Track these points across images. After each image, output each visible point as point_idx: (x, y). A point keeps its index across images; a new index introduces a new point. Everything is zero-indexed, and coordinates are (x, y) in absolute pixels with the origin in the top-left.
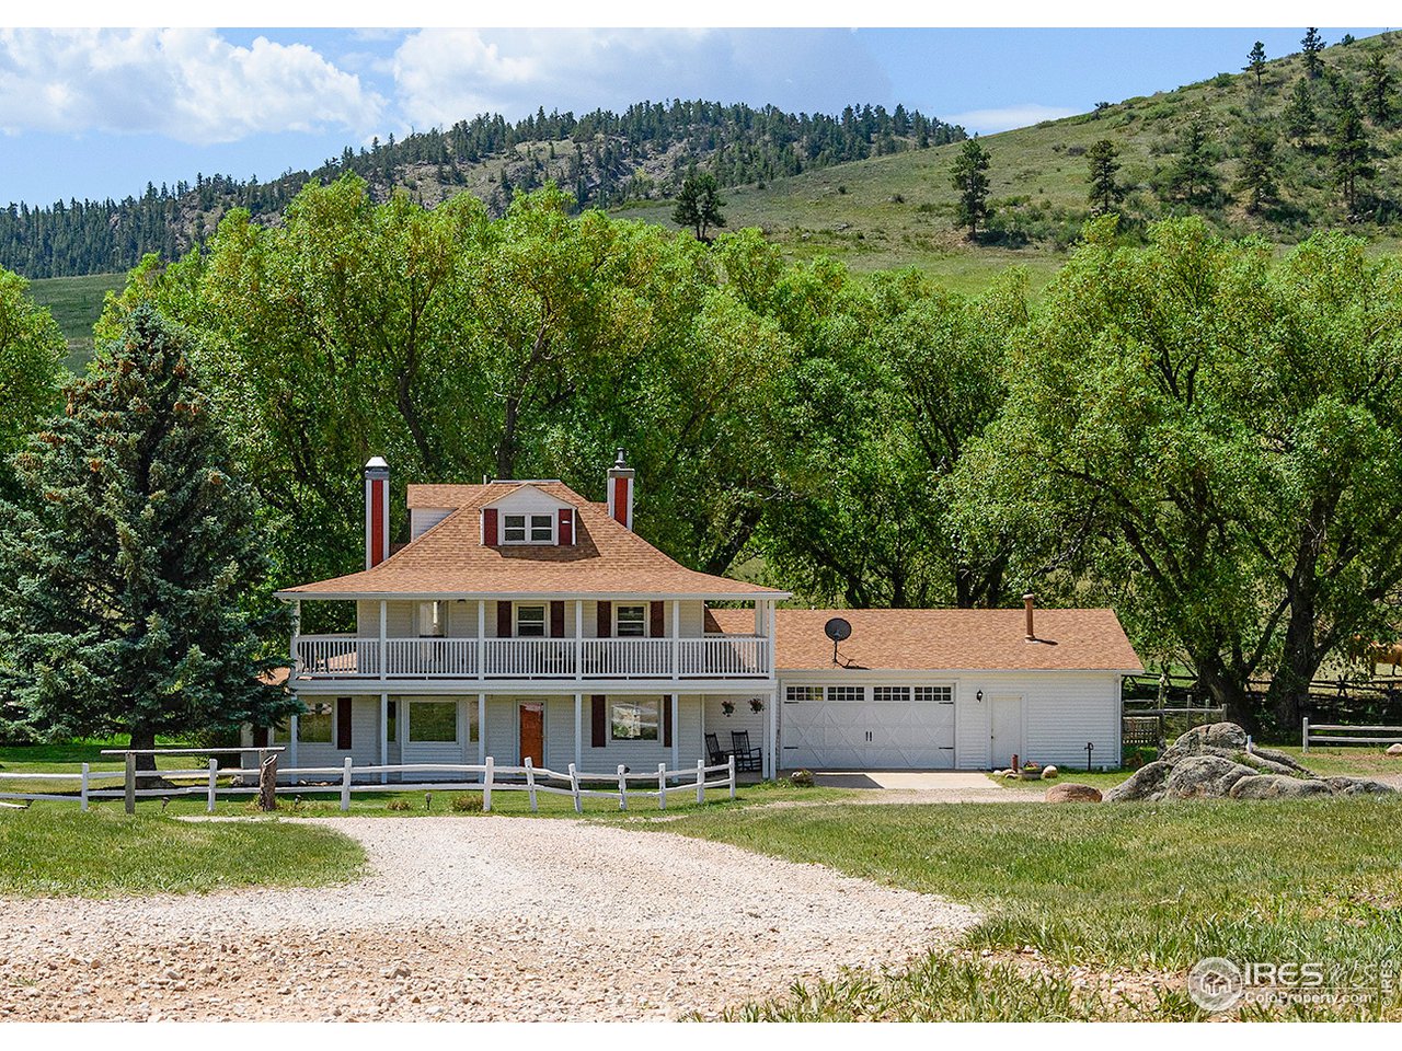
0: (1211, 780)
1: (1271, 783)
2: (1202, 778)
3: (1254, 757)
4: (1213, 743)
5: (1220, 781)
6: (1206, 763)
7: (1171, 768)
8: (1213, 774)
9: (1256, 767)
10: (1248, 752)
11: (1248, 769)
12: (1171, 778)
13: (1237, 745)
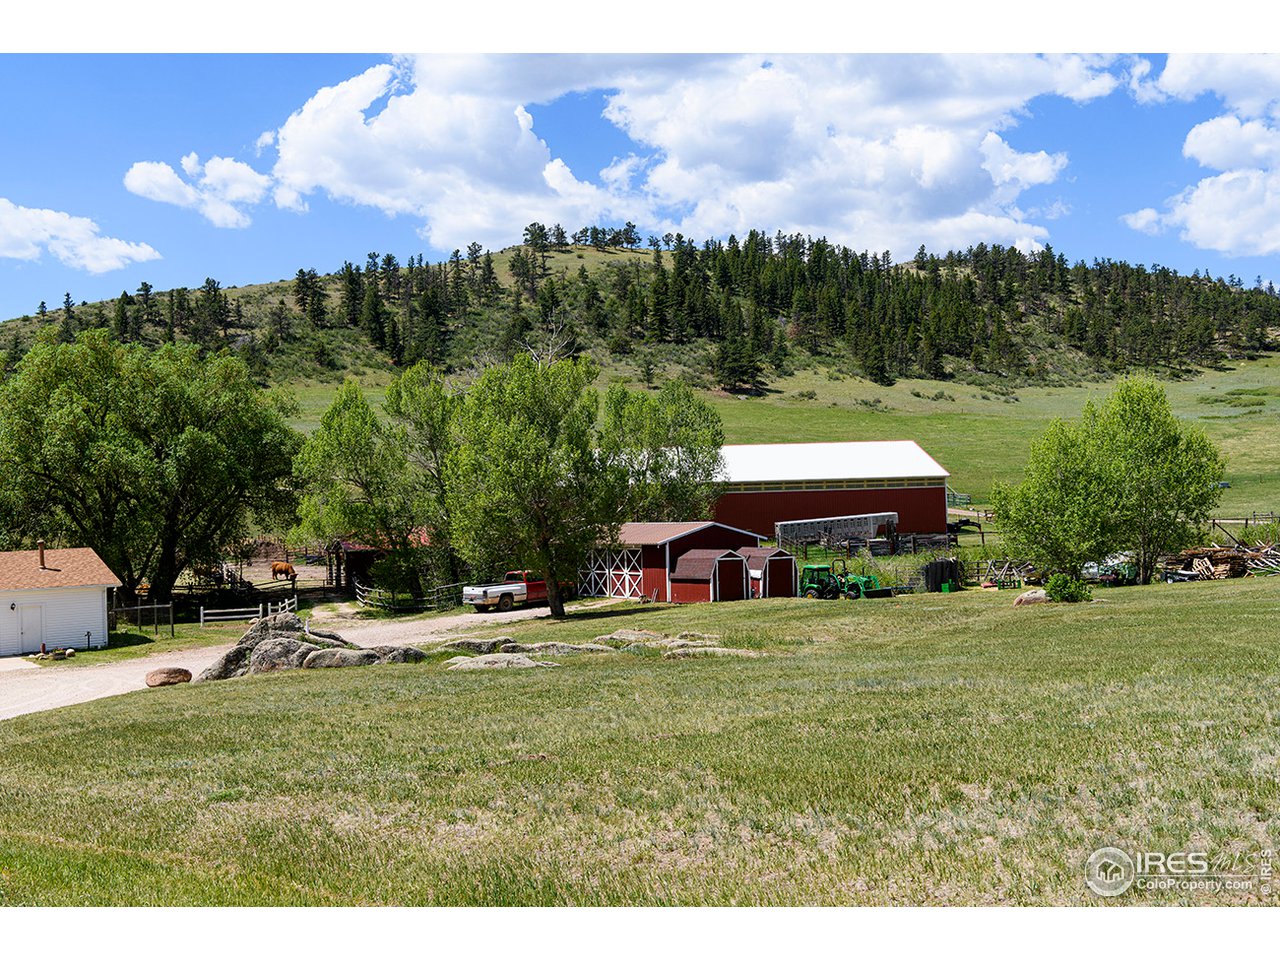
0: (286, 657)
1: (334, 655)
2: (279, 655)
3: (312, 637)
4: (280, 628)
5: (294, 657)
6: (280, 644)
7: (251, 650)
8: (287, 651)
9: (317, 644)
10: (307, 632)
11: (313, 646)
12: (253, 658)
13: (299, 628)
